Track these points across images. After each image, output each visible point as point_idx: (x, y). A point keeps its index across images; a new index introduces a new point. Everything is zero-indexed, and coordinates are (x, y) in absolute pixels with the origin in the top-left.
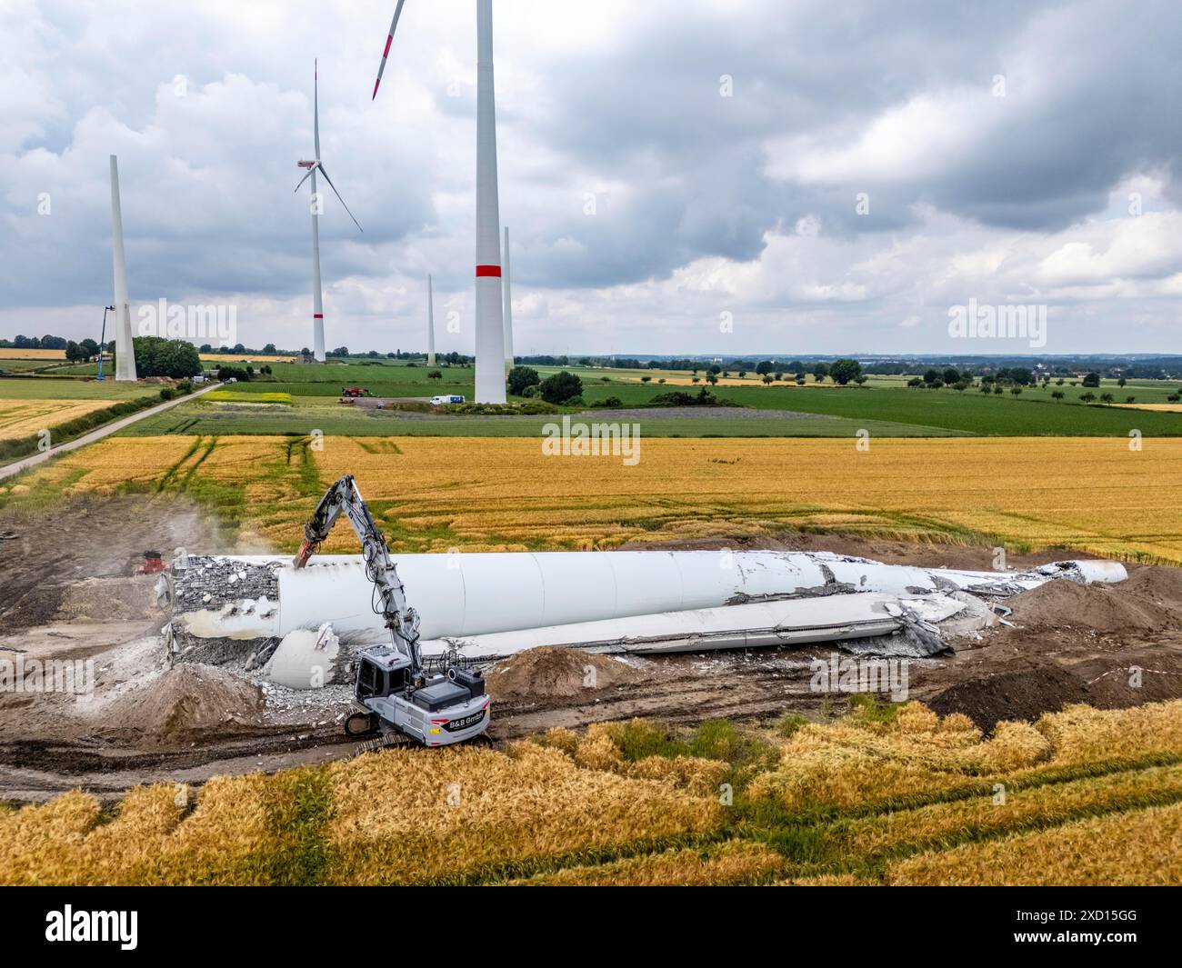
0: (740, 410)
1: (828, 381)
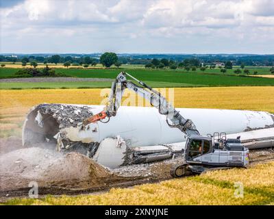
1: (99, 66)
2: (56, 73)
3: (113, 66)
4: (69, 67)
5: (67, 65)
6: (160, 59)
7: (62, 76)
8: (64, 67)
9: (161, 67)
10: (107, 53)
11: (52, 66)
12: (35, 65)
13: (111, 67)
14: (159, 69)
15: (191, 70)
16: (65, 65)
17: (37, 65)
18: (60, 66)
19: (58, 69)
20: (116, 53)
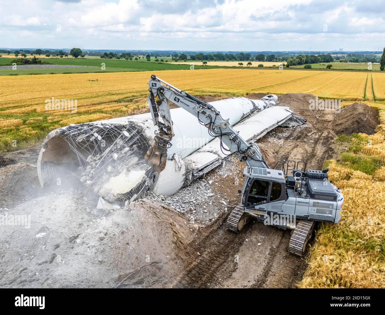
0: (53, 65)
1: (70, 57)
2: (42, 62)
3: (79, 57)
4: (50, 57)
5: (48, 56)
6: (108, 53)
7: (47, 64)
8: (46, 57)
9: (111, 58)
10: (74, 49)
11: (37, 56)
12: (25, 56)
13: (78, 57)
14: (109, 59)
15: (129, 60)
16: (47, 56)
17: (26, 56)
18: (43, 56)
19: (42, 58)
20: (81, 49)
